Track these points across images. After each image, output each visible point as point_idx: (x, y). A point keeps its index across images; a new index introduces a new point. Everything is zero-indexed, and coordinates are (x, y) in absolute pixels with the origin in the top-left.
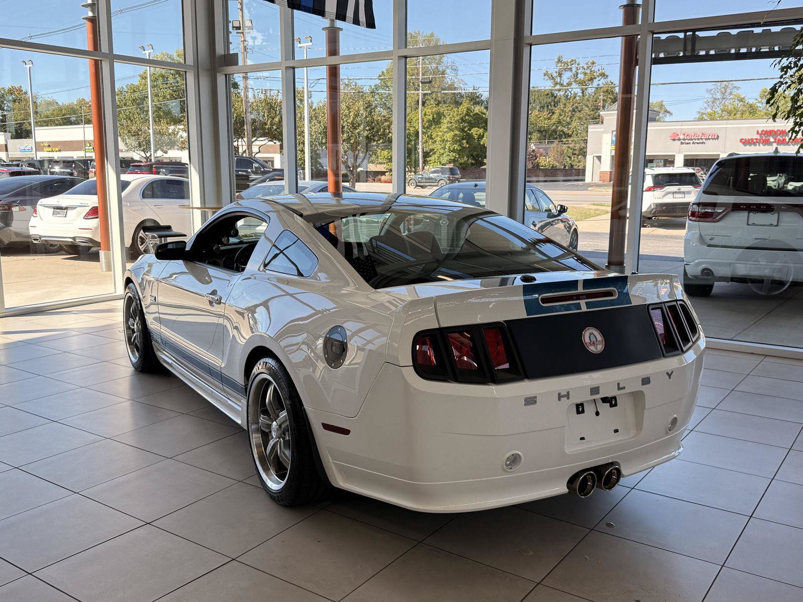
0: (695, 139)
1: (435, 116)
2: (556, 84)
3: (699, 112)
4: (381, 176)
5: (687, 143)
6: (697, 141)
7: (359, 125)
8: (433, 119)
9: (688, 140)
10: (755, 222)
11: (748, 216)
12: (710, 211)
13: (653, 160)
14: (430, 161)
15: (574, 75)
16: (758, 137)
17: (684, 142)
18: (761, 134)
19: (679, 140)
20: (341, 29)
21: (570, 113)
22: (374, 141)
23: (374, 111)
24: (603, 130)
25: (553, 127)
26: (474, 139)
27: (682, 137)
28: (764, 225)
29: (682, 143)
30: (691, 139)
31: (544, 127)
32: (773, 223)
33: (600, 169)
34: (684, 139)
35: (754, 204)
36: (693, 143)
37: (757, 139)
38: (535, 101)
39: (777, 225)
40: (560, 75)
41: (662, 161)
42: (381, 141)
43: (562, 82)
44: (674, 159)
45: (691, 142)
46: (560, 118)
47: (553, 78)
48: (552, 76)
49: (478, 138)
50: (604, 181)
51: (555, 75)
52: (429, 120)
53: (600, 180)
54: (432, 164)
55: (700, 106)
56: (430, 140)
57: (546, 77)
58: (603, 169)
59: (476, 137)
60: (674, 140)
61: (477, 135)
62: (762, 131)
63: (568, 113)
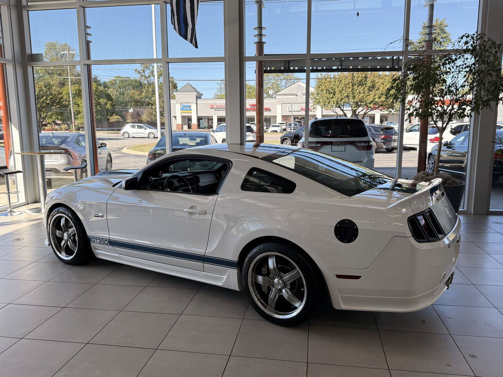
0: (222, 108)
1: (77, 91)
2: (142, 76)
3: (215, 94)
4: (45, 126)
5: (218, 110)
6: (223, 109)
7: (43, 97)
8: (76, 93)
9: (219, 108)
10: (335, 150)
11: (332, 147)
12: (314, 145)
13: (202, 118)
14: (78, 117)
15: (151, 72)
16: (250, 107)
17: (216, 109)
18: (251, 106)
19: (214, 108)
20: (91, 42)
21: (151, 92)
22: (53, 106)
23: (51, 88)
24: (175, 102)
25: (143, 100)
26: (102, 105)
27: (215, 107)
28: (339, 151)
29: (216, 110)
30: (220, 108)
31: (138, 99)
32: (343, 150)
33: (176, 123)
34: (216, 108)
35: (339, 141)
36: (221, 110)
37: (250, 108)
38: (129, 85)
39: (345, 151)
40: (144, 71)
41: (207, 119)
42: (58, 106)
43: (145, 75)
44: (213, 118)
45: (220, 110)
46: (147, 95)
47: (140, 73)
48: (139, 72)
49: (104, 105)
50: (179, 129)
51: (141, 71)
52: (74, 94)
53: (177, 129)
54: (80, 119)
55: (215, 91)
56: (75, 105)
57: (136, 72)
58: (178, 123)
59: (103, 104)
60: (212, 108)
61: (103, 103)
62: (252, 104)
63: (150, 92)
